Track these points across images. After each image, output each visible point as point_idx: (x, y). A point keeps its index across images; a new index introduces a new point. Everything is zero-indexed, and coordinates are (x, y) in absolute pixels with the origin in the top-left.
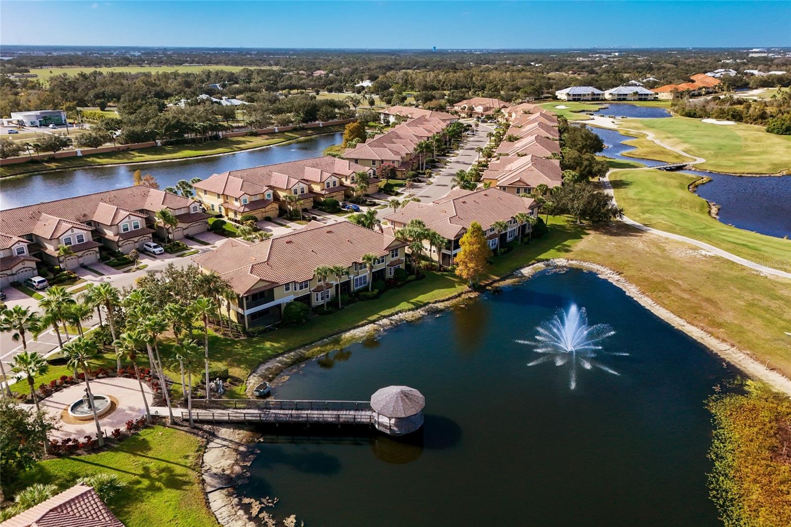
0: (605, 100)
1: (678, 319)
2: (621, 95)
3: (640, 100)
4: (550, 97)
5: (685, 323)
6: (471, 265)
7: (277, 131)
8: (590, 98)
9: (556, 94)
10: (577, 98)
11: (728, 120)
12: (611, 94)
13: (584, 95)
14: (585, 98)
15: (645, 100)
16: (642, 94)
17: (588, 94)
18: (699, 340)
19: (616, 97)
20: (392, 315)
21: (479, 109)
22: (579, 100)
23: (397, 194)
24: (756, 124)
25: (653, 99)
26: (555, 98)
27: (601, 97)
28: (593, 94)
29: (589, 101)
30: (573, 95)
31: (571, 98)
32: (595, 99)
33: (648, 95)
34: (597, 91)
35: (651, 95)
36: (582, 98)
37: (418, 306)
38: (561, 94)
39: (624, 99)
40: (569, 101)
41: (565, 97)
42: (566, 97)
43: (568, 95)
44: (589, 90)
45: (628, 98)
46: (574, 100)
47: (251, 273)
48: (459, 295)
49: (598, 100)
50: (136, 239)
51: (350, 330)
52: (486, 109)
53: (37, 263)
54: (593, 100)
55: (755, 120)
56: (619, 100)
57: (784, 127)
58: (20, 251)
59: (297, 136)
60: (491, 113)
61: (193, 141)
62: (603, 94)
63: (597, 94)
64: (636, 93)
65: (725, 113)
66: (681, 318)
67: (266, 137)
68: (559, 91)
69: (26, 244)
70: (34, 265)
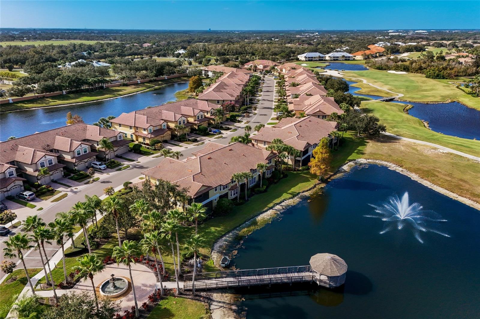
0: (326, 60)
1: (451, 193)
2: (335, 57)
3: (346, 60)
4: (294, 59)
5: (457, 196)
6: (322, 167)
7: (139, 82)
8: (318, 59)
9: (298, 57)
10: (310, 60)
11: (401, 71)
12: (329, 57)
13: (315, 58)
14: (315, 59)
15: (349, 60)
16: (347, 57)
17: (317, 57)
18: (471, 206)
19: (332, 59)
20: (281, 202)
21: (261, 67)
22: (311, 60)
23: (239, 122)
24: (417, 73)
25: (353, 59)
26: (298, 60)
27: (324, 59)
28: (320, 57)
29: (317, 61)
30: (309, 57)
31: (307, 59)
32: (321, 60)
33: (350, 57)
34: (321, 55)
35: (352, 57)
36: (313, 59)
37: (294, 195)
38: (302, 57)
39: (337, 60)
40: (306, 61)
41: (303, 59)
42: (304, 59)
43: (306, 57)
44: (317, 54)
45: (339, 59)
46: (309, 60)
47: (194, 181)
48: (315, 186)
49: (322, 60)
50: (86, 160)
51: (259, 215)
52: (265, 67)
53: (24, 182)
54: (320, 60)
55: (417, 71)
56: (334, 60)
57: (436, 74)
58: (11, 174)
59: (154, 86)
60: (268, 69)
61: (87, 90)
62: (325, 57)
63: (322, 57)
64: (343, 56)
65: (399, 67)
66: (454, 193)
67: (133, 86)
68: (300, 55)
69: (14, 169)
70: (21, 183)
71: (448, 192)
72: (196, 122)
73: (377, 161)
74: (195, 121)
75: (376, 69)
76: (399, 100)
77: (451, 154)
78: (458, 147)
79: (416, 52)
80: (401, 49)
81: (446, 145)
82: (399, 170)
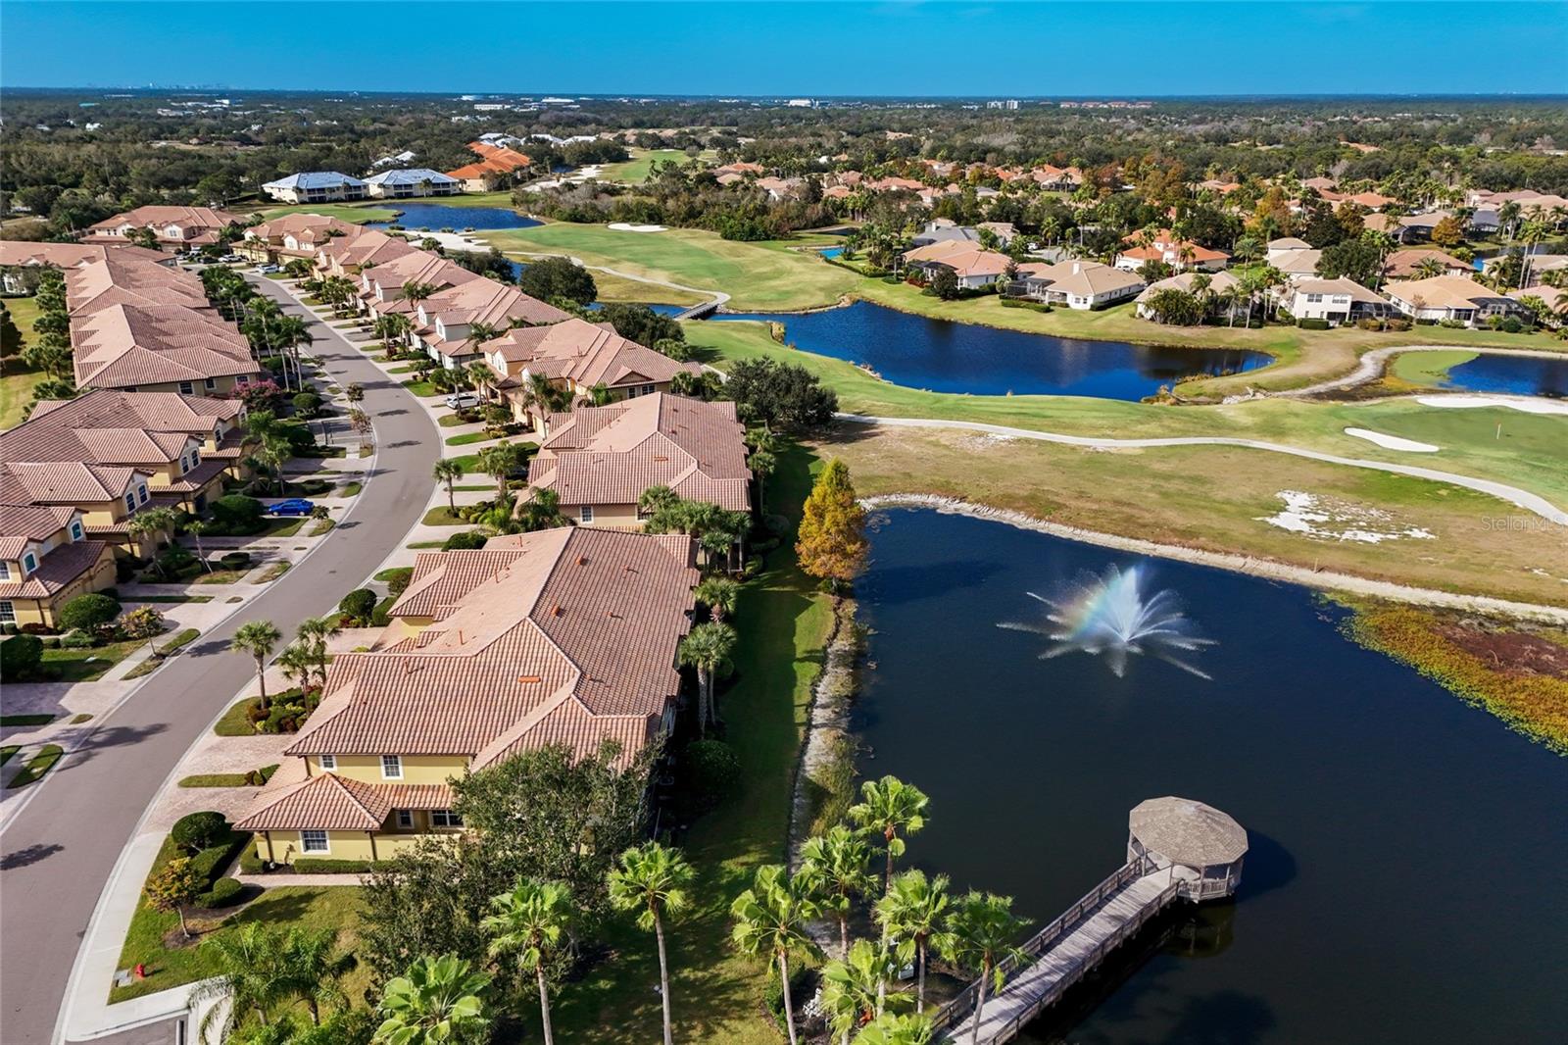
0: (371, 198)
2: (400, 186)
3: (437, 194)
4: (253, 197)
8: (342, 194)
9: (267, 190)
10: (316, 198)
11: (643, 222)
12: (381, 186)
13: (332, 190)
14: (335, 196)
15: (446, 194)
16: (438, 184)
17: (338, 188)
19: (392, 192)
20: (814, 696)
21: (175, 233)
22: (322, 201)
24: (687, 227)
25: (458, 191)
26: (268, 199)
27: (363, 192)
28: (348, 187)
29: (342, 201)
30: (309, 190)
31: (306, 197)
32: (356, 196)
33: (448, 184)
34: (353, 181)
35: (454, 184)
36: (328, 195)
37: (821, 661)
38: (283, 189)
39: (409, 195)
40: (303, 203)
41: (289, 195)
42: (294, 196)
43: (298, 190)
44: (335, 179)
45: (415, 191)
46: (313, 201)
48: (838, 615)
49: (358, 198)
51: (801, 759)
54: (351, 199)
55: (684, 220)
56: (400, 196)
57: (746, 228)
62: (366, 186)
63: (355, 187)
64: (427, 183)
65: (632, 211)
68: (271, 184)
71: (1125, 541)
72: (186, 486)
73: (893, 498)
74: (175, 481)
75: (566, 220)
76: (732, 311)
77: (1027, 441)
78: (1021, 419)
79: (610, 162)
80: (566, 156)
81: (994, 418)
82: (966, 509)
